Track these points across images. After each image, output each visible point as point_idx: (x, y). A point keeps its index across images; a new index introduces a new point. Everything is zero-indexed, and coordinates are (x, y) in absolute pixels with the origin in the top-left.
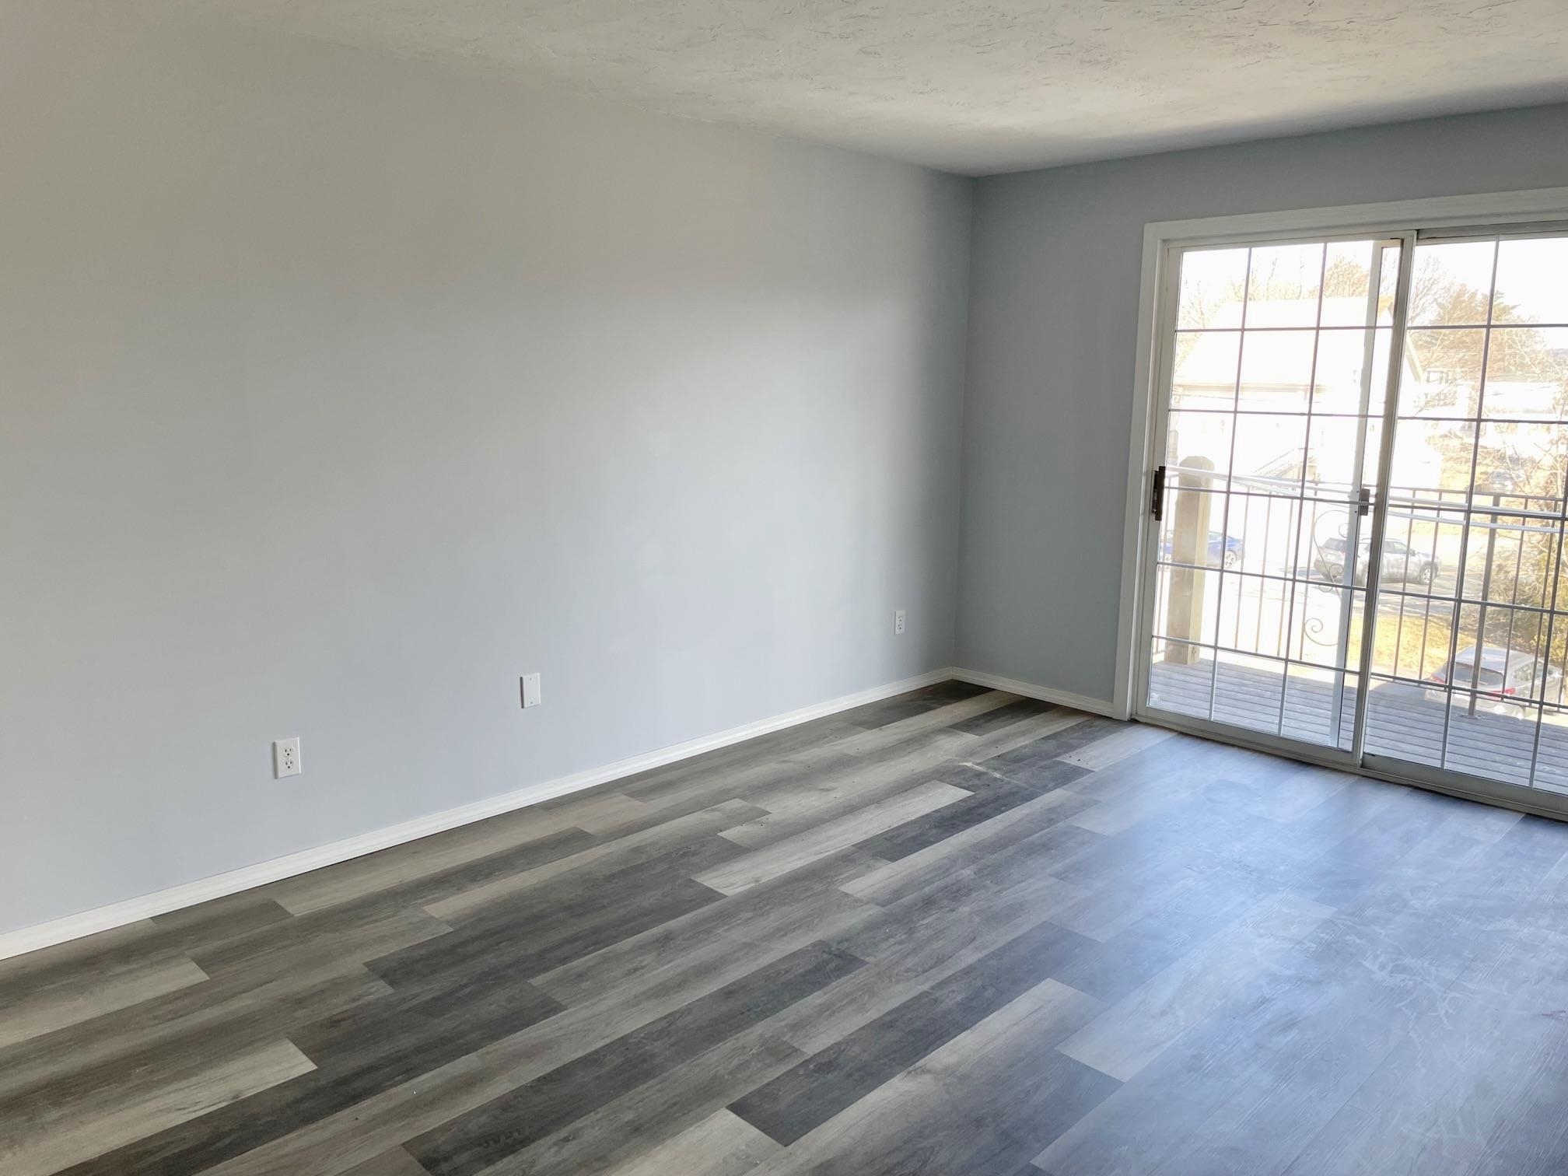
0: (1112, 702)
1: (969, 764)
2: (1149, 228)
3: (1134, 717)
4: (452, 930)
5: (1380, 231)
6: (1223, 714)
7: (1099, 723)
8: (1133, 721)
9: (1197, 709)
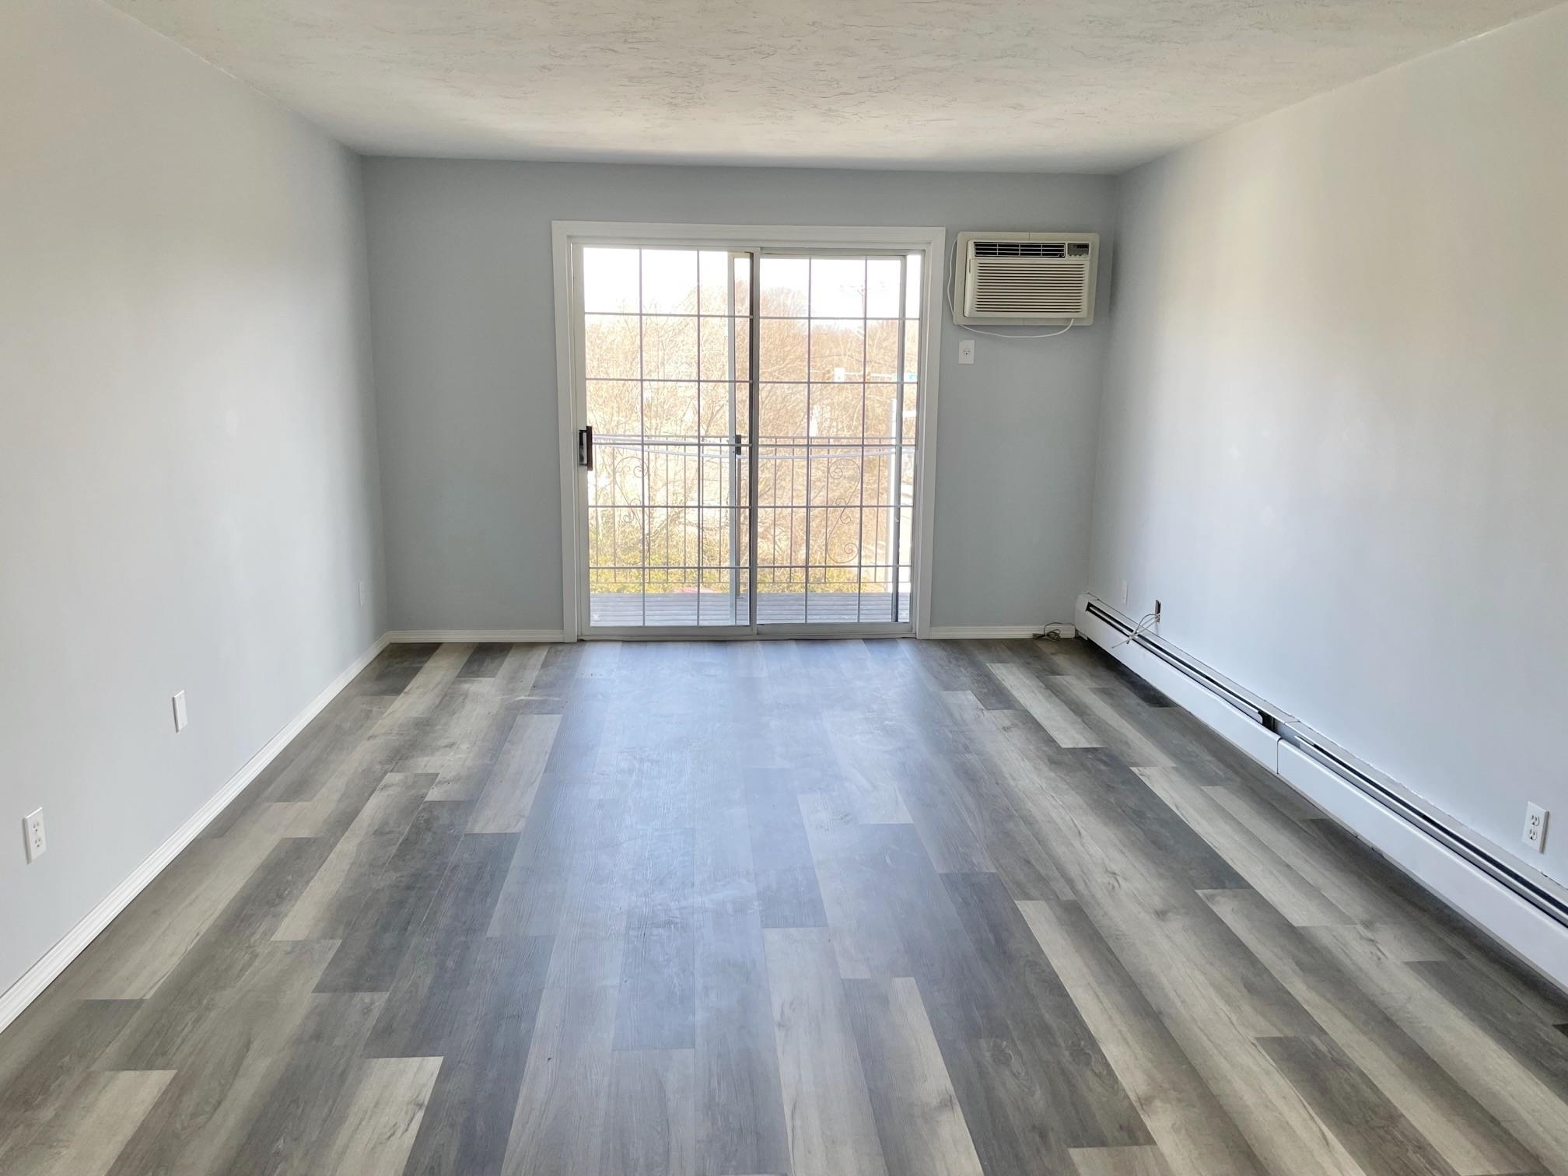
0: (563, 629)
1: (522, 698)
2: (556, 225)
3: (580, 638)
4: (338, 942)
5: (734, 247)
6: (656, 619)
7: (560, 648)
8: (581, 641)
9: (631, 619)
